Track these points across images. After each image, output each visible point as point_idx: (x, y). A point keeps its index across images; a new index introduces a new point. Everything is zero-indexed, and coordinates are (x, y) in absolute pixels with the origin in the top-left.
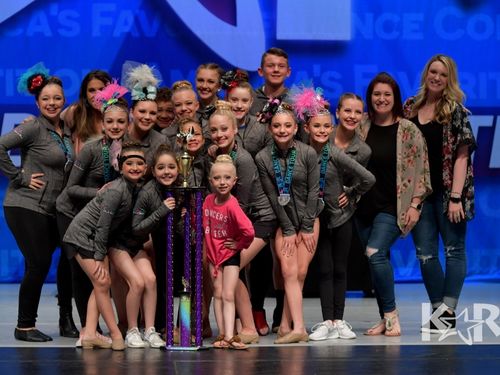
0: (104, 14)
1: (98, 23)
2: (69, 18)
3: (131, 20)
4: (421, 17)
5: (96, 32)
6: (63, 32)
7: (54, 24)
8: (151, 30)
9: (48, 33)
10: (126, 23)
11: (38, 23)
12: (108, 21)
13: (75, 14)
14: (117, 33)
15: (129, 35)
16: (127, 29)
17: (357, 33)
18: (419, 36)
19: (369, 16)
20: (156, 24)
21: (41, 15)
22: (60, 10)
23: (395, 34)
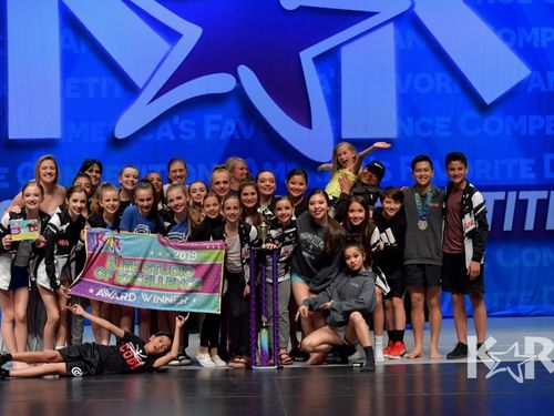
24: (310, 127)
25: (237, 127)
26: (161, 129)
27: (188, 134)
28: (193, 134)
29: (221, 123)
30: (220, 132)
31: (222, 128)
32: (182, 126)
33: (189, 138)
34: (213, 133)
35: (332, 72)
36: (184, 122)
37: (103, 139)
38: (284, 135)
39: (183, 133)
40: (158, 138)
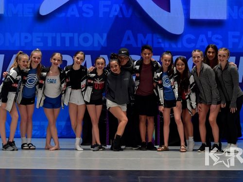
0: (105, 6)
1: (102, 10)
2: (87, 8)
3: (118, 9)
5: (101, 15)
6: (85, 15)
7: (80, 11)
8: (128, 14)
9: (78, 16)
10: (116, 11)
11: (73, 10)
12: (107, 10)
13: (91, 6)
14: (111, 16)
15: (117, 17)
16: (116, 14)
17: (230, 15)
19: (236, 8)
20: (130, 11)
21: (74, 7)
22: (83, 4)
24: (169, 10)
25: (121, 9)
26: (70, 10)
27: (88, 13)
28: (91, 13)
29: (110, 7)
30: (109, 13)
31: (110, 10)
32: (84, 8)
33: (89, 16)
34: (105, 13)
36: (86, 6)
37: (31, 15)
38: (151, 16)
39: (85, 12)
40: (69, 15)
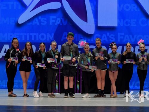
0: (53, 19)
1: (51, 21)
2: (44, 20)
3: (60, 21)
4: (135, 20)
5: (51, 24)
6: (42, 24)
7: (40, 21)
8: (65, 23)
9: (38, 24)
10: (59, 22)
11: (36, 21)
12: (54, 21)
14: (56, 24)
16: (59, 23)
17: (119, 24)
18: (135, 25)
19: (122, 20)
20: (66, 22)
21: (36, 19)
22: (41, 18)
23: (129, 25)
25: (61, 21)
26: (34, 21)
27: (44, 23)
28: (46, 23)
29: (56, 19)
31: (56, 21)
34: (53, 23)
35: (95, 3)
36: (43, 19)
37: (14, 24)
39: (42, 22)
40: (33, 24)
